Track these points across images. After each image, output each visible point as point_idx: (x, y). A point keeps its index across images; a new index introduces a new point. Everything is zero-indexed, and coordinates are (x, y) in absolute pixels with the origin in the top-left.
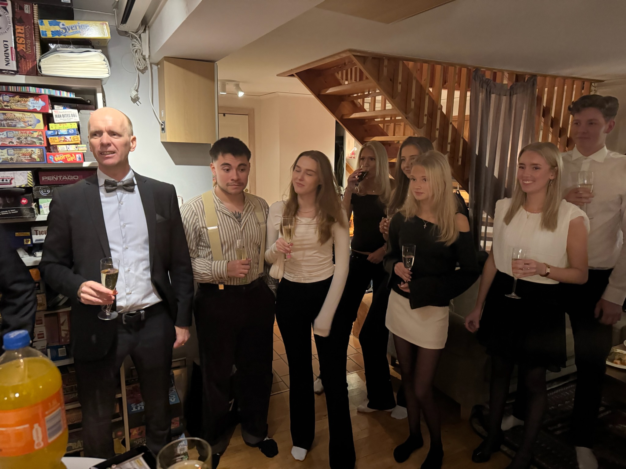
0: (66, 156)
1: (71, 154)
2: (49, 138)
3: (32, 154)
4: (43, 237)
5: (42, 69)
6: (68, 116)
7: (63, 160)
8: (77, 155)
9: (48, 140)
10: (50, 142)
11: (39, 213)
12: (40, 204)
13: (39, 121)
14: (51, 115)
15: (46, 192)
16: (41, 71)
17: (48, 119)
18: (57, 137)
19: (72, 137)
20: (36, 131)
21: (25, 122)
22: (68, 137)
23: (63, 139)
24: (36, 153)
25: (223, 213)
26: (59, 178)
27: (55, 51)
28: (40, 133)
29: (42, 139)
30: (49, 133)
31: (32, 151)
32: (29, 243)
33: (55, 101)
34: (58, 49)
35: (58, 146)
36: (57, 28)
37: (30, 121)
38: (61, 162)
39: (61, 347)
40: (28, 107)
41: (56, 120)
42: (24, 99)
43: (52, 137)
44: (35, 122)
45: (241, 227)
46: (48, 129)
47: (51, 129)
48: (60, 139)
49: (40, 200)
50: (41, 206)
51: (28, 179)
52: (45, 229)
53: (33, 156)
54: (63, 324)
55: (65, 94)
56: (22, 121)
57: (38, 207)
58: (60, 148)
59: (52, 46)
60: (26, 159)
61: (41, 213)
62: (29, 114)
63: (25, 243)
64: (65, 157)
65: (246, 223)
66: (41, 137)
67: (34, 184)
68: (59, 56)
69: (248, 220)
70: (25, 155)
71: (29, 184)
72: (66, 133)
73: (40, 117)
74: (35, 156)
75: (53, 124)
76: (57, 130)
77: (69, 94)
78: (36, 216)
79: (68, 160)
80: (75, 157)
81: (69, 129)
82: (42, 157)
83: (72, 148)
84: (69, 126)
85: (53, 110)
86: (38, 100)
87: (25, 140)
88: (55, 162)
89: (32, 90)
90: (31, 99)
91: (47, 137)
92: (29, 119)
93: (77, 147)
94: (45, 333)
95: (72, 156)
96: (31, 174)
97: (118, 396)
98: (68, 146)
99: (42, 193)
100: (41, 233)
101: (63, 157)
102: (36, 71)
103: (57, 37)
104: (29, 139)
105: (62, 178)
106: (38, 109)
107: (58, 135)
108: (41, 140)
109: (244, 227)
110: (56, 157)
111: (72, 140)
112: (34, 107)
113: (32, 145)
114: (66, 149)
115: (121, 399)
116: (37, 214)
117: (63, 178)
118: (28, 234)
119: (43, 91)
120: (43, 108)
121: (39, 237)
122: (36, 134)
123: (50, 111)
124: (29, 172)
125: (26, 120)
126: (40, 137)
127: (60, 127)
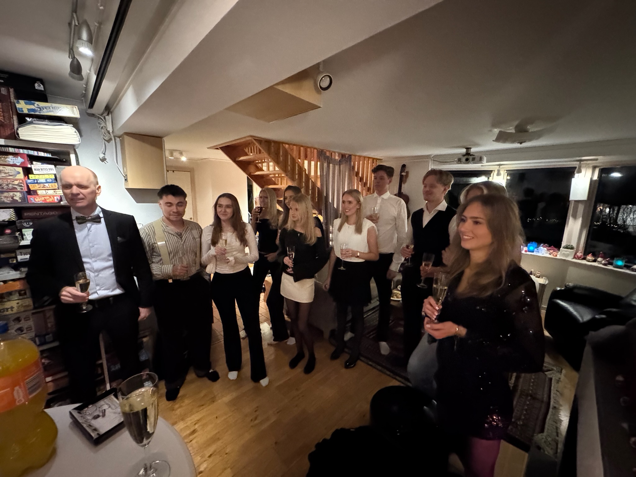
0: (45, 198)
1: (50, 197)
2: (30, 185)
3: (13, 196)
4: (28, 256)
5: (20, 135)
6: (46, 169)
7: (43, 201)
8: (55, 198)
9: (28, 187)
10: (30, 188)
11: (23, 239)
12: (23, 233)
13: (19, 173)
14: (31, 169)
15: (29, 224)
16: (19, 137)
17: (28, 171)
18: (37, 185)
19: (50, 184)
20: (17, 180)
21: (5, 173)
22: (47, 185)
23: (42, 186)
24: (18, 196)
25: (169, 233)
26: (40, 214)
27: (31, 123)
28: (21, 181)
29: (23, 186)
30: (29, 181)
31: (14, 194)
32: (15, 262)
33: (33, 159)
34: (34, 122)
35: (37, 191)
36: (32, 107)
37: (11, 173)
38: (41, 202)
39: (48, 334)
40: (9, 162)
41: (34, 172)
42: (3, 156)
43: (32, 185)
44: (16, 173)
45: (182, 242)
46: (29, 178)
47: (30, 178)
48: (40, 186)
49: (23, 230)
50: (24, 234)
51: (11, 215)
52: (29, 250)
53: (15, 198)
54: (49, 318)
55: (42, 154)
56: (3, 173)
57: (22, 235)
58: (39, 192)
59: (28, 119)
60: (8, 201)
61: (24, 239)
62: (10, 167)
63: (11, 262)
65: (185, 239)
66: (22, 185)
67: (17, 218)
68: (35, 127)
69: (187, 237)
70: (7, 198)
71: (12, 218)
72: (45, 182)
73: (20, 170)
74: (17, 198)
75: (33, 175)
76: (36, 180)
77: (46, 154)
78: (20, 241)
79: (48, 201)
80: (53, 199)
81: (47, 179)
82: (24, 199)
83: (51, 192)
84: (47, 177)
85: (32, 165)
86: (18, 158)
87: (6, 186)
88: (35, 202)
89: (11, 150)
90: (11, 157)
91: (27, 184)
92: (10, 171)
93: (54, 192)
94: (33, 326)
95: (50, 198)
96: (14, 211)
97: (100, 362)
98: (47, 191)
99: (25, 224)
100: (25, 254)
101: (43, 198)
102: (14, 136)
103: (33, 113)
104: (10, 186)
105: (42, 214)
106: (18, 164)
107: (37, 183)
108: (21, 186)
109: (184, 241)
110: (37, 199)
111: (50, 187)
112: (14, 162)
113: (14, 190)
114: (45, 193)
115: (101, 365)
116: (21, 241)
117: (44, 214)
118: (13, 255)
119: (21, 151)
120: (22, 163)
121: (23, 257)
122: (16, 182)
123: (29, 166)
124: (11, 210)
125: (7, 171)
126: (20, 184)
127: (39, 177)
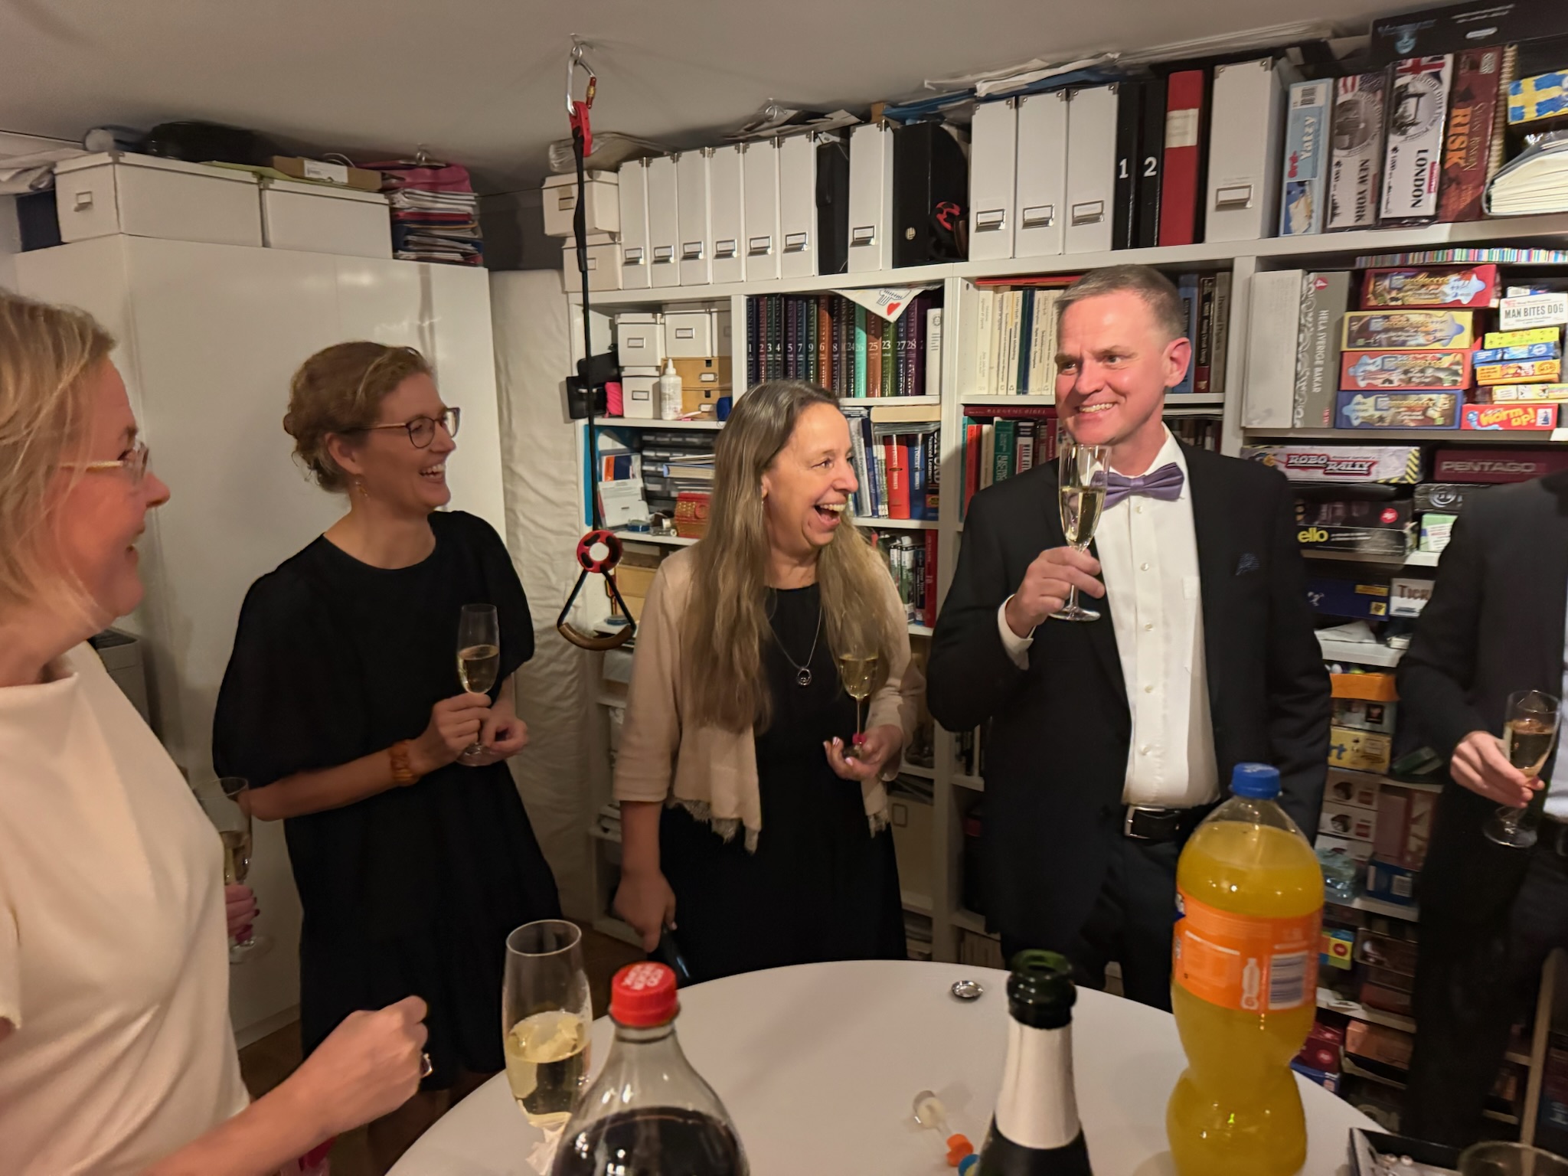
0: (1511, 412)
1: (1525, 408)
2: (1479, 368)
3: (1427, 408)
5: (1493, 203)
6: (1539, 310)
7: (1500, 423)
8: (1541, 412)
9: (1474, 372)
10: (1478, 377)
11: (1418, 547)
12: (1425, 526)
13: (1461, 329)
14: (1496, 312)
15: (1445, 500)
16: (1489, 209)
17: (1486, 321)
18: (1498, 366)
19: (1537, 363)
20: (1448, 353)
21: (1427, 333)
22: (1526, 365)
23: (1512, 371)
24: (1440, 403)
26: (1483, 466)
27: (1538, 150)
28: (1459, 357)
29: (1461, 372)
30: (1482, 355)
31: (1431, 400)
32: (1382, 613)
33: (1511, 276)
34: (1544, 146)
35: (1495, 388)
36: (1554, 92)
37: (1441, 330)
38: (1496, 427)
39: (1402, 873)
40: (1442, 298)
41: (1504, 323)
42: (1435, 280)
43: (1486, 367)
44: (1454, 329)
46: (1482, 348)
47: (1487, 346)
48: (1505, 372)
49: (1426, 518)
50: (1425, 530)
51: (1408, 466)
53: (1431, 413)
54: (1416, 821)
55: (1542, 257)
56: (1423, 332)
57: (1419, 532)
58: (1499, 393)
59: (1531, 140)
60: (1412, 420)
61: (1422, 547)
62: (1441, 313)
63: (1373, 612)
64: (1508, 415)
66: (1459, 368)
67: (1420, 478)
68: (1543, 162)
70: (1413, 411)
71: (1407, 477)
72: (1525, 356)
73: (1466, 318)
74: (1433, 413)
75: (1496, 334)
76: (1502, 349)
77: (1553, 253)
78: (1408, 553)
79: (1514, 423)
80: (1533, 416)
81: (1533, 346)
82: (1453, 416)
83: (1532, 393)
84: (1535, 336)
85: (1503, 300)
86: (1469, 279)
87: (1419, 375)
88: (1479, 428)
89: (1460, 256)
90: (1453, 278)
91: (1473, 366)
92: (1438, 326)
93: (1544, 391)
94: (1373, 825)
95: (1526, 412)
96: (1417, 454)
98: (1521, 387)
99: (1436, 501)
100: (1412, 595)
101: (1503, 415)
102: (1477, 211)
103: (1550, 114)
104: (1429, 372)
105: (1491, 466)
106: (1465, 301)
107: (1502, 360)
108: (1456, 373)
110: (1486, 415)
111: (1537, 373)
112: (1456, 295)
113: (1433, 386)
114: (1514, 396)
116: (1412, 550)
117: (1494, 469)
118: (1383, 591)
119: (1485, 255)
120: (1479, 295)
121: (1408, 603)
122: (1446, 361)
123: (1493, 303)
124: (1414, 449)
125: (1432, 327)
126: (1455, 367)
127: (1512, 339)
